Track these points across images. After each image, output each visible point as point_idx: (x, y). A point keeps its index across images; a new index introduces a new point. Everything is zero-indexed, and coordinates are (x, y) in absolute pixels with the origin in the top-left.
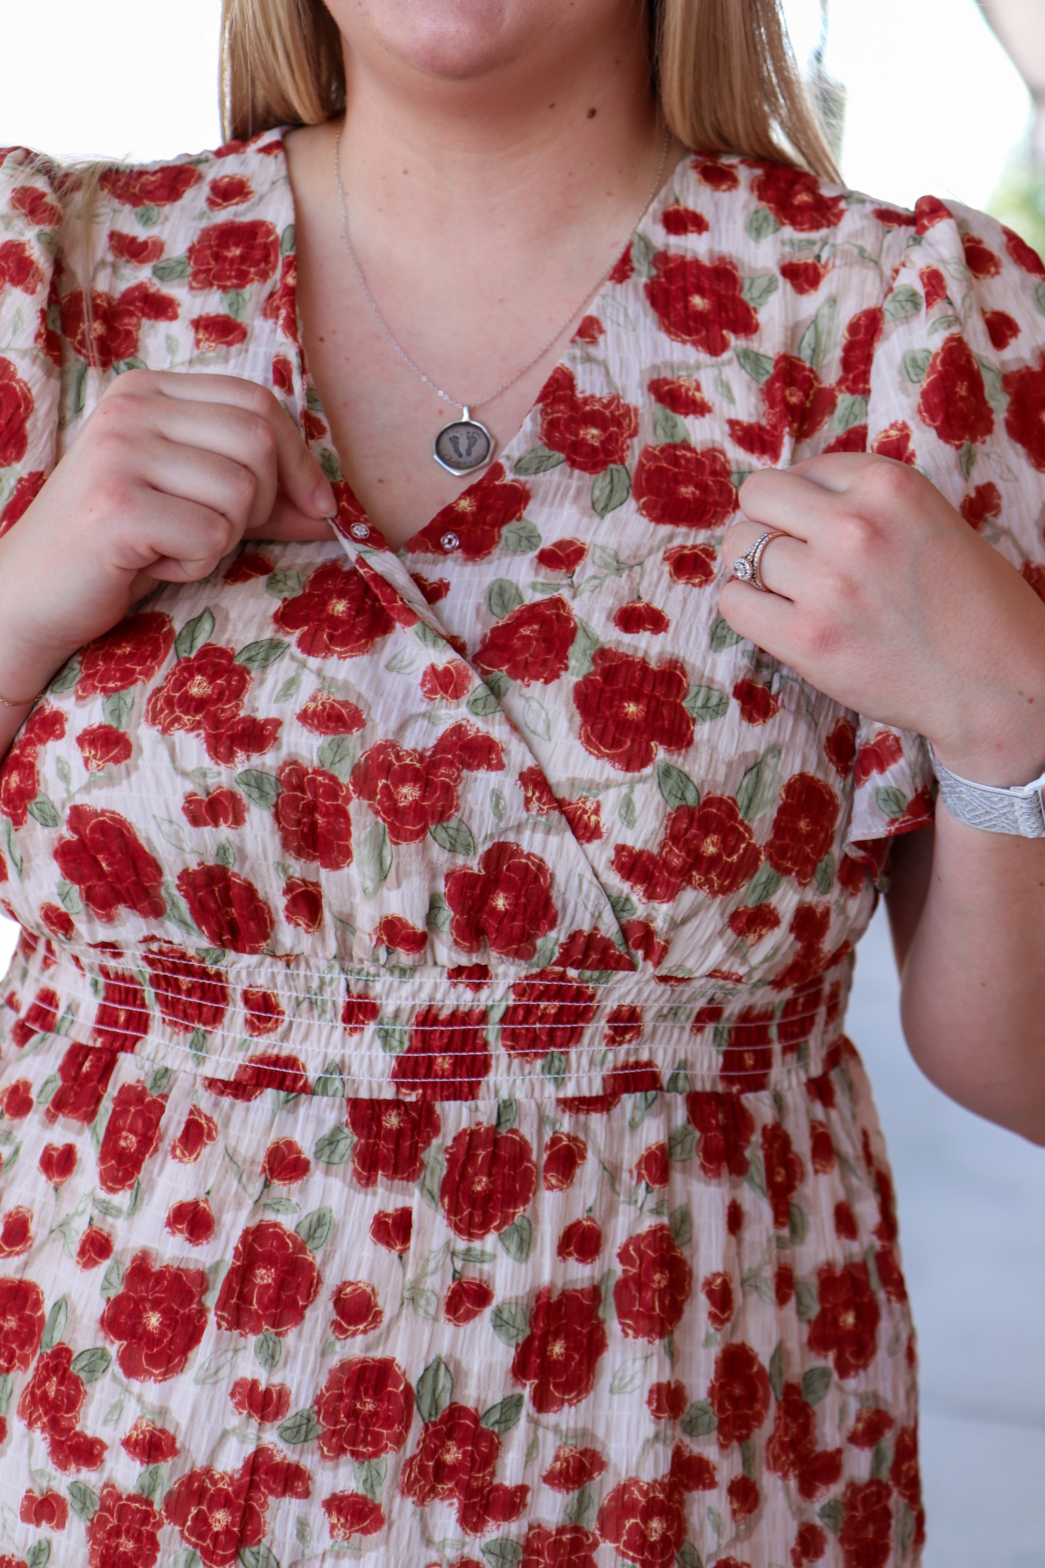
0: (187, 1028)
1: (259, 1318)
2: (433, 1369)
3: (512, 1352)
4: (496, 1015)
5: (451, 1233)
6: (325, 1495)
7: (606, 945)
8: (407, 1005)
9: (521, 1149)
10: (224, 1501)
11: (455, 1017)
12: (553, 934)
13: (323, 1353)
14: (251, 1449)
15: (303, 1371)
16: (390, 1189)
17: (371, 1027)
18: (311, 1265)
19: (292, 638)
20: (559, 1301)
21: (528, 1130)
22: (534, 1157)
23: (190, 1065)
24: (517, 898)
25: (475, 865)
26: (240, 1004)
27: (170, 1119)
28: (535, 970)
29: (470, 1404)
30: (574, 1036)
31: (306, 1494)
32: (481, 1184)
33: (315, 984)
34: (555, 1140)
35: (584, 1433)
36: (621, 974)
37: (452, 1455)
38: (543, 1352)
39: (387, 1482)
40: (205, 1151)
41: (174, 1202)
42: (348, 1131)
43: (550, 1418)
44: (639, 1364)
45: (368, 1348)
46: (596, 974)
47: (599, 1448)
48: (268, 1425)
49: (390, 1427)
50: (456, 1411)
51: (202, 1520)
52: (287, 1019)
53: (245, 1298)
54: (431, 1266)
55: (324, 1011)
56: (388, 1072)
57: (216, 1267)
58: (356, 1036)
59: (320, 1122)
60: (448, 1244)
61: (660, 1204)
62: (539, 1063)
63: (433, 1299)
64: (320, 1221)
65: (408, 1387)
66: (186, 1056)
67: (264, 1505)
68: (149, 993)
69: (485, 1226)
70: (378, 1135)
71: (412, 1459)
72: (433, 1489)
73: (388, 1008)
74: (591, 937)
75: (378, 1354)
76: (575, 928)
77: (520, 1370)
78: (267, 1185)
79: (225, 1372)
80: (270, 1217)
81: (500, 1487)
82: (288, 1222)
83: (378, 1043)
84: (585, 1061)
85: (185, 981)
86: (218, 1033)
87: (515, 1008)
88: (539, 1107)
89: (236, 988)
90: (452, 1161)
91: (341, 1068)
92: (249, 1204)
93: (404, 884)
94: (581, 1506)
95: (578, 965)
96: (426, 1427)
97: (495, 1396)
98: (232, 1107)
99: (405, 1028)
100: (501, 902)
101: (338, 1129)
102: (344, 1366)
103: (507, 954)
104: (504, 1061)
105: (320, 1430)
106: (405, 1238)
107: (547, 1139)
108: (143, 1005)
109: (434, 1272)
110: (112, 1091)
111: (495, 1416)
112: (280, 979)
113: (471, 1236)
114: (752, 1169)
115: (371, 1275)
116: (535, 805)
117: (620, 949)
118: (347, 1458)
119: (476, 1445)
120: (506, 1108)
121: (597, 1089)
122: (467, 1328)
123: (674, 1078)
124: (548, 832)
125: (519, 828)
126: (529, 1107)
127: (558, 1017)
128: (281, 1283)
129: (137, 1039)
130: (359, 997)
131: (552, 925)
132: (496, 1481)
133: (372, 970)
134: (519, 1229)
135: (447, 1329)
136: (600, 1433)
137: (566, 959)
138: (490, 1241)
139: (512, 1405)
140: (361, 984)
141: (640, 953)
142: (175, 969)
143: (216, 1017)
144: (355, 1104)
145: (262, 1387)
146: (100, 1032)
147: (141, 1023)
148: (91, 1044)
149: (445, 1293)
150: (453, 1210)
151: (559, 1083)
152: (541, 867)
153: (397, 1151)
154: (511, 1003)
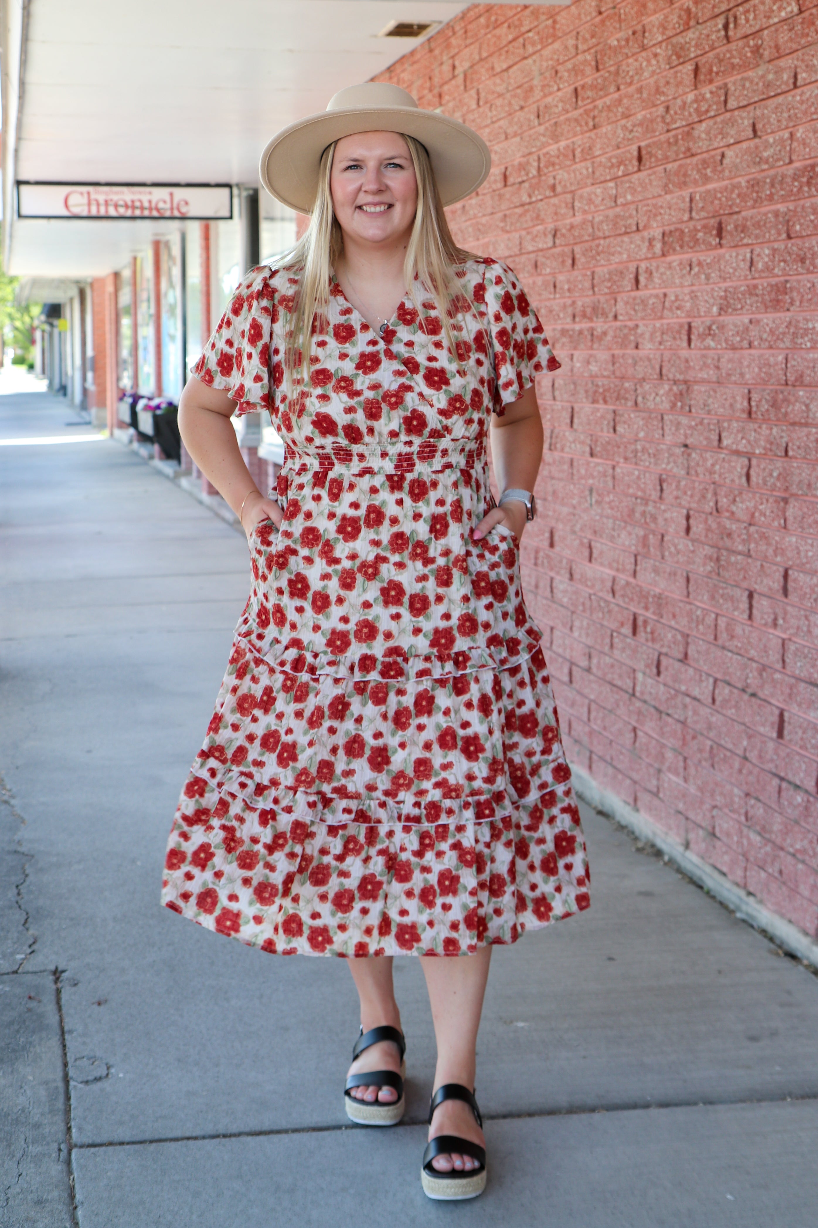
1: (373, 525)
2: (412, 532)
3: (429, 528)
4: (416, 452)
5: (412, 502)
7: (439, 432)
8: (395, 452)
9: (424, 483)
10: (371, 566)
11: (406, 454)
12: (427, 431)
14: (375, 554)
16: (398, 493)
17: (388, 458)
18: (383, 512)
19: (361, 372)
21: (426, 478)
22: (428, 484)
24: (418, 421)
25: (409, 414)
28: (424, 440)
29: (421, 539)
30: (434, 456)
32: (417, 491)
34: (432, 480)
36: (443, 439)
37: (419, 551)
39: (406, 558)
40: (355, 490)
41: (350, 502)
42: (387, 482)
44: (457, 529)
46: (437, 440)
48: (378, 548)
50: (418, 542)
51: (366, 572)
54: (409, 510)
56: (393, 468)
58: (385, 461)
60: (412, 505)
61: (457, 493)
62: (426, 463)
64: (384, 502)
65: (408, 537)
67: (380, 566)
68: (333, 457)
69: (419, 500)
70: (393, 482)
71: (410, 552)
72: (416, 559)
73: (390, 453)
74: (436, 430)
75: (400, 530)
76: (432, 429)
77: (431, 531)
78: (370, 495)
79: (367, 538)
80: (372, 502)
81: (430, 558)
82: (377, 503)
83: (390, 462)
85: (342, 452)
86: (352, 464)
87: (420, 450)
88: (428, 473)
89: (354, 453)
90: (410, 486)
91: (382, 468)
92: (367, 500)
93: (394, 421)
94: (448, 561)
95: (433, 437)
96: (413, 545)
97: (426, 537)
98: (359, 479)
99: (395, 458)
100: (415, 423)
101: (384, 481)
102: (394, 533)
103: (417, 437)
104: (418, 463)
105: (390, 548)
106: (403, 504)
107: (430, 480)
108: (333, 460)
110: (328, 479)
111: (427, 542)
113: (416, 503)
115: (397, 513)
116: (421, 400)
117: (442, 433)
119: (424, 549)
120: (420, 474)
121: (440, 468)
122: (419, 523)
123: (456, 466)
124: (424, 406)
125: (418, 405)
126: (425, 473)
127: (430, 452)
128: (377, 517)
129: (332, 468)
130: (384, 451)
131: (427, 428)
132: (429, 556)
133: (387, 444)
134: (427, 501)
135: (414, 523)
137: (430, 436)
138: (421, 504)
139: (430, 539)
140: (384, 448)
141: (446, 433)
142: (340, 449)
143: (351, 460)
144: (387, 476)
146: (321, 468)
147: (332, 464)
149: (413, 515)
150: (412, 497)
152: (423, 414)
153: (398, 485)
154: (418, 450)
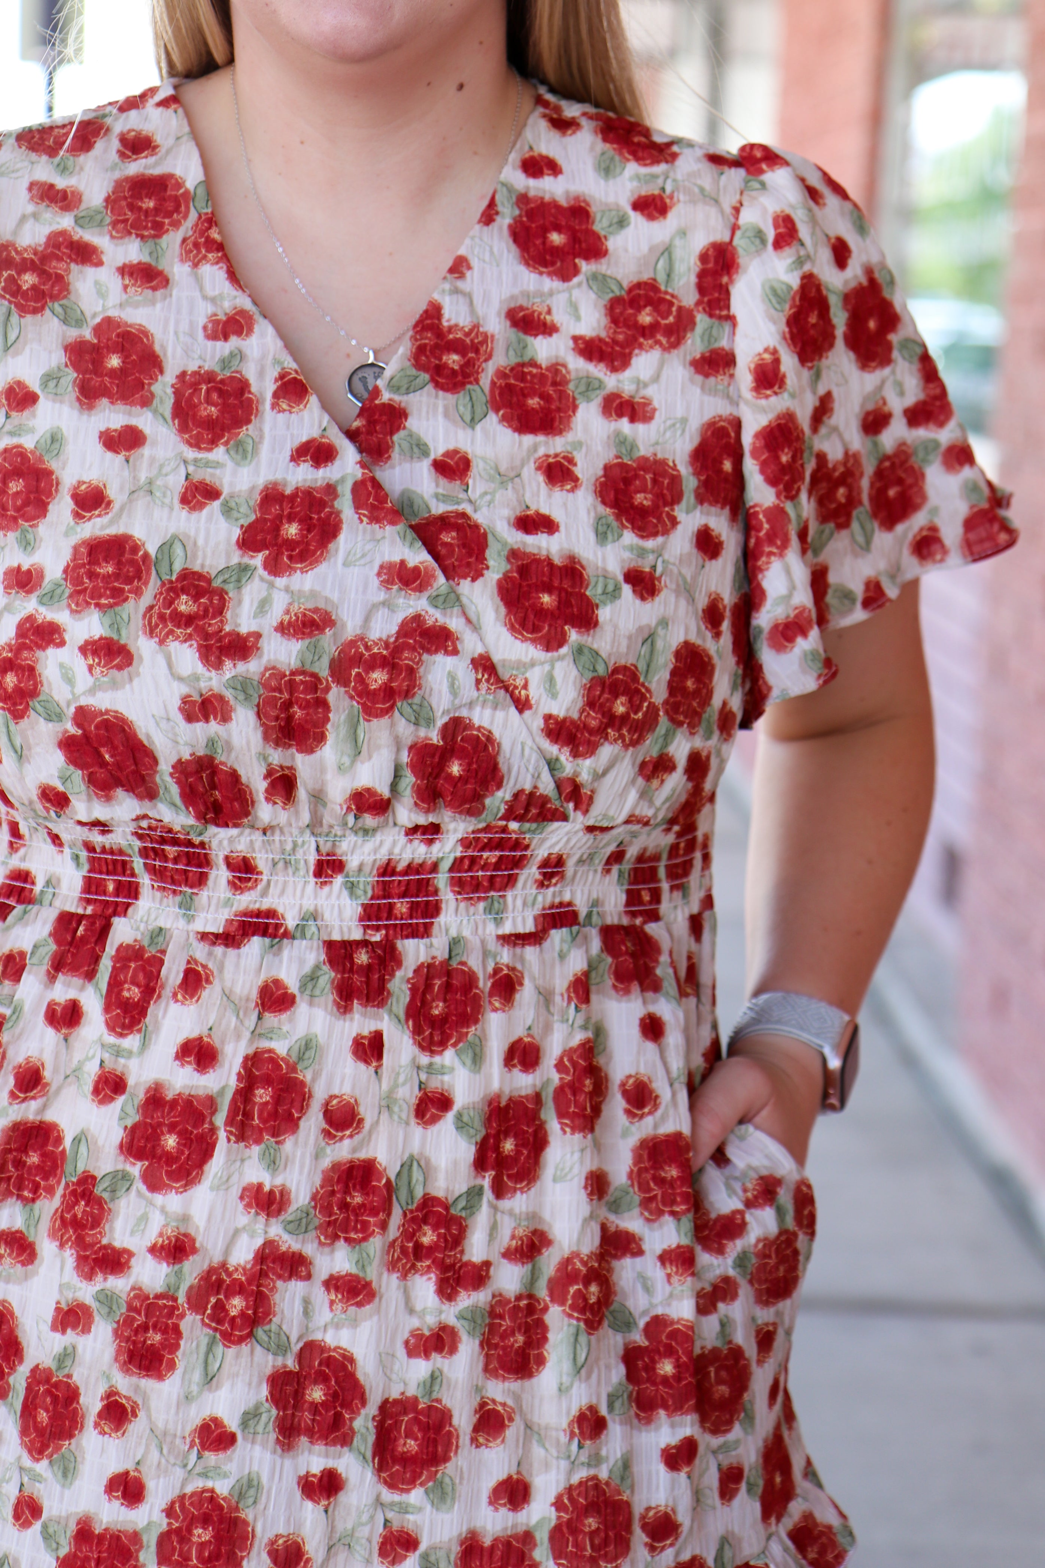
0: (174, 892)
1: (261, 1130)
2: (408, 1165)
3: (473, 1149)
4: (445, 865)
5: (416, 1050)
6: (324, 1276)
7: (545, 799)
8: (369, 859)
9: (470, 979)
10: (238, 1288)
11: (410, 869)
12: (500, 794)
13: (317, 1156)
14: (259, 1242)
15: (301, 1172)
16: (364, 1015)
17: (339, 880)
18: (303, 1084)
19: (257, 560)
20: (508, 1106)
21: (474, 962)
22: (481, 984)
23: (181, 923)
24: (470, 764)
25: (435, 737)
26: (223, 867)
27: (170, 969)
28: (482, 825)
29: (440, 1193)
30: (511, 881)
31: (308, 1277)
32: (439, 1007)
33: (289, 847)
34: (497, 971)
35: (534, 1216)
36: (556, 825)
37: (428, 1237)
38: (497, 1148)
39: (376, 1262)
40: (205, 994)
41: (180, 1039)
42: (326, 968)
43: (505, 1204)
44: (577, 1156)
45: (354, 1150)
46: (534, 825)
47: (545, 1228)
48: (273, 1221)
49: (376, 1214)
50: (428, 1201)
51: (220, 1307)
52: (265, 878)
53: (248, 1115)
54: (401, 1079)
55: (297, 869)
56: (356, 917)
57: (223, 1089)
58: (326, 889)
59: (302, 962)
60: (414, 1059)
61: (588, 1019)
62: (481, 905)
63: (405, 1106)
64: (308, 1045)
65: (389, 1181)
66: (177, 917)
67: (273, 1289)
68: (138, 864)
69: (443, 1044)
70: (351, 970)
71: (394, 1241)
72: (413, 1266)
73: (352, 863)
74: (532, 794)
75: (363, 1155)
76: (518, 787)
77: (480, 1164)
78: (260, 1018)
79: (235, 1179)
80: (265, 1044)
81: (468, 1263)
82: (281, 1047)
83: (345, 893)
84: (519, 903)
85: (171, 850)
86: (204, 895)
87: (462, 859)
88: (483, 942)
89: (218, 855)
90: (414, 990)
91: (314, 916)
92: (247, 1035)
93: (375, 756)
94: (533, 1277)
95: (520, 819)
96: (405, 1214)
97: (461, 1186)
98: (224, 955)
99: (368, 880)
100: (455, 769)
101: (317, 967)
102: (335, 1166)
103: (460, 813)
104: (452, 904)
105: (316, 1222)
106: (379, 1056)
107: (490, 969)
108: (133, 875)
109: (404, 1084)
110: (110, 949)
111: (462, 1203)
112: (258, 845)
113: (432, 1053)
114: (665, 984)
115: (353, 1088)
116: (484, 685)
117: (555, 803)
118: (341, 1243)
119: (448, 1229)
120: (455, 943)
121: (529, 927)
122: (434, 1129)
123: (589, 915)
124: (495, 708)
125: (471, 705)
126: (474, 942)
127: (497, 866)
128: (277, 1100)
129: (128, 905)
130: (328, 855)
131: (499, 786)
132: (465, 1258)
133: (339, 833)
134: (472, 1046)
135: (417, 1131)
136: (547, 1215)
137: (510, 814)
138: (449, 1057)
139: (475, 1193)
140: (329, 844)
141: (571, 805)
142: (163, 841)
143: (201, 880)
144: (330, 945)
145: (267, 1188)
146: (89, 901)
147: (131, 891)
148: (80, 911)
149: (414, 1101)
150: (417, 1031)
151: (498, 922)
152: (490, 738)
153: (368, 983)
154: (458, 854)
